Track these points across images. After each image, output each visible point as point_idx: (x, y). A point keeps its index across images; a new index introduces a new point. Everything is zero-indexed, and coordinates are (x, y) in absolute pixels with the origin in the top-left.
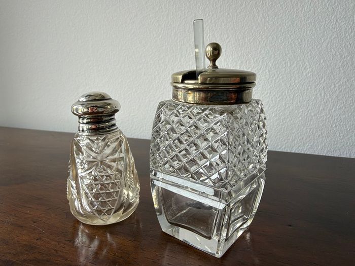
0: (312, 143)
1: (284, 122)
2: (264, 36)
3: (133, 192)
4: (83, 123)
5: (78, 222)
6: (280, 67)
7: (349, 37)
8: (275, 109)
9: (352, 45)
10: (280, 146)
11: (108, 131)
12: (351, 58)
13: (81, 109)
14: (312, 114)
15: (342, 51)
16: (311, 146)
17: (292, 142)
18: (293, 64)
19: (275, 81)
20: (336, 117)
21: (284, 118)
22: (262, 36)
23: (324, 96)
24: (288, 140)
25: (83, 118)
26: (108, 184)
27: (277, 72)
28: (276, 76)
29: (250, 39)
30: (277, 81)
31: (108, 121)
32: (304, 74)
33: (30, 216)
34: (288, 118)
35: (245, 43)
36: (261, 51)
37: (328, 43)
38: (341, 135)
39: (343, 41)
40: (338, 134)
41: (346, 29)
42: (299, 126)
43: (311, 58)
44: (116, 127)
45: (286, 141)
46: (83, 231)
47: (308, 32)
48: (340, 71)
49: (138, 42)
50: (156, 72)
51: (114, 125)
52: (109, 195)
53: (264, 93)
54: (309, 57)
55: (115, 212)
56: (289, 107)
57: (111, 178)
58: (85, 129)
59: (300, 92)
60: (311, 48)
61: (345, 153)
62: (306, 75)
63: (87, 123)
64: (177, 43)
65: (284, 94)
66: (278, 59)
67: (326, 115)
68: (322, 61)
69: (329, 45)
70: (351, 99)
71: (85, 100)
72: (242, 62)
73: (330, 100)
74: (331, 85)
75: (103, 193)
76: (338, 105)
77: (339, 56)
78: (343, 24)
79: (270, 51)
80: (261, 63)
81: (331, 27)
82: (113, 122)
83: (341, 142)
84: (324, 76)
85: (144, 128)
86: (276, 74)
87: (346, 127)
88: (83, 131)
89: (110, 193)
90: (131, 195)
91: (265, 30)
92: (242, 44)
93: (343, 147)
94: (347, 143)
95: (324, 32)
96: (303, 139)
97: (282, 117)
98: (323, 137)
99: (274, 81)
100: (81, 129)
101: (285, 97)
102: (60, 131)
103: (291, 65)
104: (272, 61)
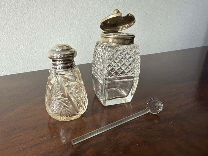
2: (64, 8)
6: (73, 24)
27: (72, 26)
28: (72, 28)
29: (58, 9)
30: (73, 31)
35: (56, 10)
36: (64, 16)
37: (89, 14)
53: (68, 38)
54: (84, 20)
62: (84, 28)
65: (76, 37)
66: (72, 20)
68: (88, 22)
72: (56, 21)
79: (68, 16)
80: (64, 22)
91: (64, 5)
92: (54, 11)
101: (77, 39)
103: (77, 24)
104: (69, 21)
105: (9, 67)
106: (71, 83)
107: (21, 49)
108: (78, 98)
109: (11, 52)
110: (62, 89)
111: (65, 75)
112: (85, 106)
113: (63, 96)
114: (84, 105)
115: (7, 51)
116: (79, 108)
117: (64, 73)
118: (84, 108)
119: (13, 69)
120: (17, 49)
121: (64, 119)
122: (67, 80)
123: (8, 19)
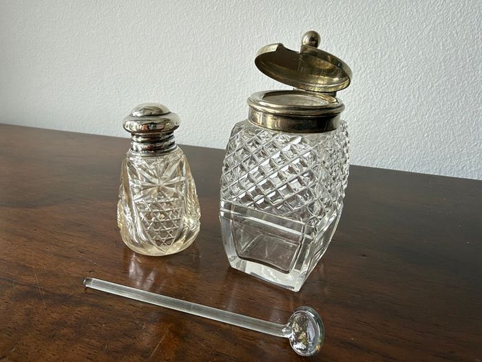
0: (398, 156)
1: (368, 128)
3: (193, 218)
4: (138, 142)
5: (131, 252)
6: (369, 58)
7: (456, 24)
8: (358, 113)
9: (459, 34)
10: (360, 158)
11: (166, 152)
12: (455, 51)
13: (136, 126)
14: (402, 120)
15: (446, 41)
16: (397, 158)
17: (374, 153)
18: (385, 55)
19: (361, 76)
20: (430, 125)
21: (369, 124)
22: (349, 15)
23: (418, 98)
24: (370, 151)
25: (138, 136)
26: (168, 211)
27: (364, 64)
28: (363, 69)
29: (333, 19)
30: (363, 76)
31: (167, 140)
32: (398, 69)
33: (73, 245)
34: (372, 123)
36: (346, 35)
37: (430, 30)
38: (433, 146)
39: (448, 28)
40: (429, 144)
41: (454, 12)
42: (384, 134)
43: (408, 48)
44: (174, 147)
45: (368, 152)
46: (136, 262)
47: (408, 13)
48: (441, 66)
49: (185, 14)
50: (209, 56)
51: (173, 144)
52: (169, 224)
54: (405, 47)
55: (175, 241)
56: (375, 110)
57: (171, 205)
58: (140, 149)
59: (389, 91)
60: (409, 35)
61: (435, 168)
62: (400, 70)
63: (142, 142)
64: (237, 18)
65: (370, 93)
66: (368, 47)
67: (418, 122)
68: (421, 53)
69: (431, 33)
70: (449, 103)
71: (139, 115)
73: (425, 103)
74: (428, 85)
75: (162, 222)
76: (434, 109)
77: (441, 48)
78: (451, 5)
79: (358, 37)
80: (345, 51)
81: (436, 9)
82: (172, 141)
83: (432, 155)
84: (421, 73)
85: (192, 130)
86: (362, 66)
87: (440, 136)
88: (137, 151)
89: (170, 222)
90: (191, 222)
91: (353, 7)
93: (434, 161)
94: (438, 156)
95: (427, 15)
96: (387, 150)
97: (366, 123)
98: (412, 148)
99: (359, 76)
100: (135, 149)
101: (371, 97)
102: (77, 131)
103: (382, 57)
104: (359, 50)
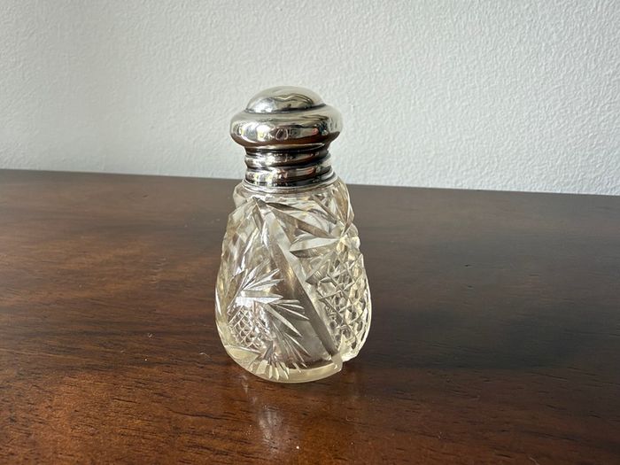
105: (537, 168)
106: (314, 243)
107: (599, 115)
108: (337, 299)
109: (561, 121)
110: (278, 262)
111: (294, 209)
112: (362, 331)
113: (282, 289)
114: (359, 329)
115: (548, 117)
116: (338, 338)
117: (289, 200)
118: (359, 338)
119: (543, 176)
120: (586, 112)
121: (280, 373)
122: (300, 227)
123: (597, 7)
